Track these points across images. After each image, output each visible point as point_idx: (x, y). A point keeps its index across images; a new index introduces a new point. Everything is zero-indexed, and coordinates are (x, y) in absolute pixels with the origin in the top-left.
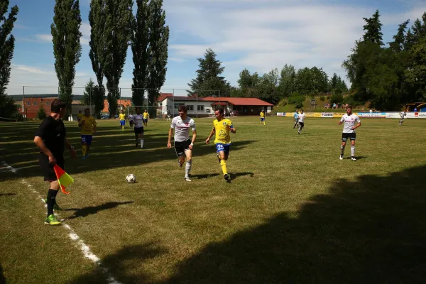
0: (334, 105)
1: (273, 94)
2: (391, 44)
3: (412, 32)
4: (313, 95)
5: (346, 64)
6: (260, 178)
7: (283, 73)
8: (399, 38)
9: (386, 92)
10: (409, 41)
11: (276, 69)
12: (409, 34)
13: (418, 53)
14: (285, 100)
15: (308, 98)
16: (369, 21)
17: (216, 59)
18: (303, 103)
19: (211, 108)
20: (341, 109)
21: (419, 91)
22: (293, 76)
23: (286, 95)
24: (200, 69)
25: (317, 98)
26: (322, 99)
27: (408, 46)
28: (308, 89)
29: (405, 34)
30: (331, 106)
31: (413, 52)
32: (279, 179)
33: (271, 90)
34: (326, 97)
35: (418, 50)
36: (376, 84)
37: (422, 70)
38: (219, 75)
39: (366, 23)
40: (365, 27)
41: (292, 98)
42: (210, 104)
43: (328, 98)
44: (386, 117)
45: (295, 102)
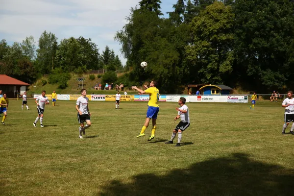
0: (107, 86)
1: (28, 69)
2: (171, 14)
4: (80, 73)
5: (119, 36)
6: (7, 185)
9: (166, 71)
10: (189, 12)
11: (32, 38)
12: (189, 3)
13: (199, 27)
14: (45, 78)
15: (74, 77)
18: (68, 83)
20: (114, 90)
21: (201, 71)
22: (55, 47)
23: (46, 72)
25: (86, 76)
26: (92, 78)
27: (188, 18)
28: (74, 65)
29: (185, 3)
30: (103, 87)
31: (193, 25)
32: (33, 184)
33: (26, 64)
34: (96, 75)
35: (199, 23)
37: (204, 46)
41: (54, 76)
43: (99, 77)
44: (167, 101)
45: (57, 81)
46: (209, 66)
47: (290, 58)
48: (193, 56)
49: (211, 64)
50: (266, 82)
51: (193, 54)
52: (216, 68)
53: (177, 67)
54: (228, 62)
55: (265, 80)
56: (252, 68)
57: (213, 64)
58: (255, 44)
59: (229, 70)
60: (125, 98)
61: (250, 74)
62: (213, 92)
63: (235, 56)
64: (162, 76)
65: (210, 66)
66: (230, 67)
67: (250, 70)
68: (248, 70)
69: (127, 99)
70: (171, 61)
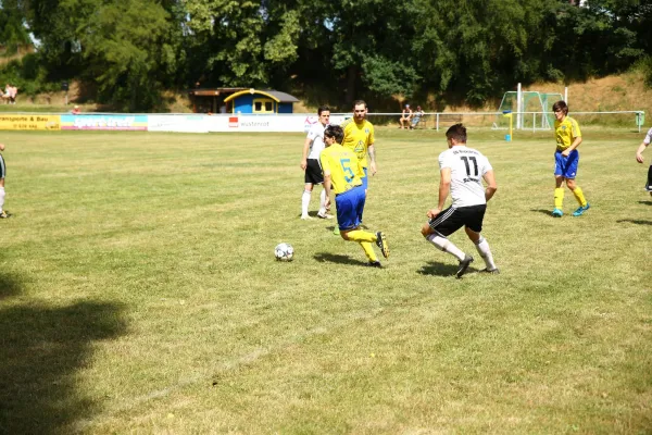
44: (150, 129)
46: (241, 46)
47: (427, 28)
48: (205, 20)
49: (245, 41)
50: (378, 85)
51: (203, 15)
52: (258, 50)
53: (165, 46)
54: (288, 38)
55: (375, 79)
56: (343, 53)
57: (251, 40)
59: (290, 56)
60: (35, 122)
61: (339, 65)
62: (258, 108)
63: (302, 22)
64: (133, 67)
65: (243, 47)
66: (292, 49)
67: (341, 57)
68: (336, 56)
69: (41, 125)
70: (153, 31)
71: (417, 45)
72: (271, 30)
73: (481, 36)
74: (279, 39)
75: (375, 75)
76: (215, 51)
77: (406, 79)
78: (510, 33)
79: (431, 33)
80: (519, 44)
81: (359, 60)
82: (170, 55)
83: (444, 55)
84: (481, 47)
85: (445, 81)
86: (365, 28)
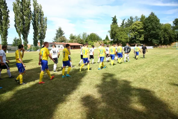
1: (82, 42)
2: (121, 26)
3: (127, 22)
7: (83, 35)
8: (123, 24)
11: (81, 34)
12: (126, 23)
15: (95, 43)
16: (113, 18)
17: (62, 30)
19: (63, 46)
22: (88, 36)
24: (57, 33)
25: (98, 43)
29: (125, 22)
36: (121, 38)
38: (63, 35)
39: (113, 19)
40: (113, 20)
41: (89, 43)
42: (62, 45)
45: (91, 44)
46: (137, 39)
50: (154, 43)
58: (152, 32)
61: (149, 41)
63: (144, 36)
66: (143, 39)
67: (149, 40)
71: (159, 38)
72: (140, 37)
73: (168, 36)
74: (141, 38)
75: (154, 41)
76: (133, 40)
77: (158, 42)
78: (172, 36)
79: (161, 36)
80: (173, 37)
81: (152, 40)
82: (128, 40)
83: (162, 39)
84: (168, 38)
85: (163, 42)
86: (153, 36)
